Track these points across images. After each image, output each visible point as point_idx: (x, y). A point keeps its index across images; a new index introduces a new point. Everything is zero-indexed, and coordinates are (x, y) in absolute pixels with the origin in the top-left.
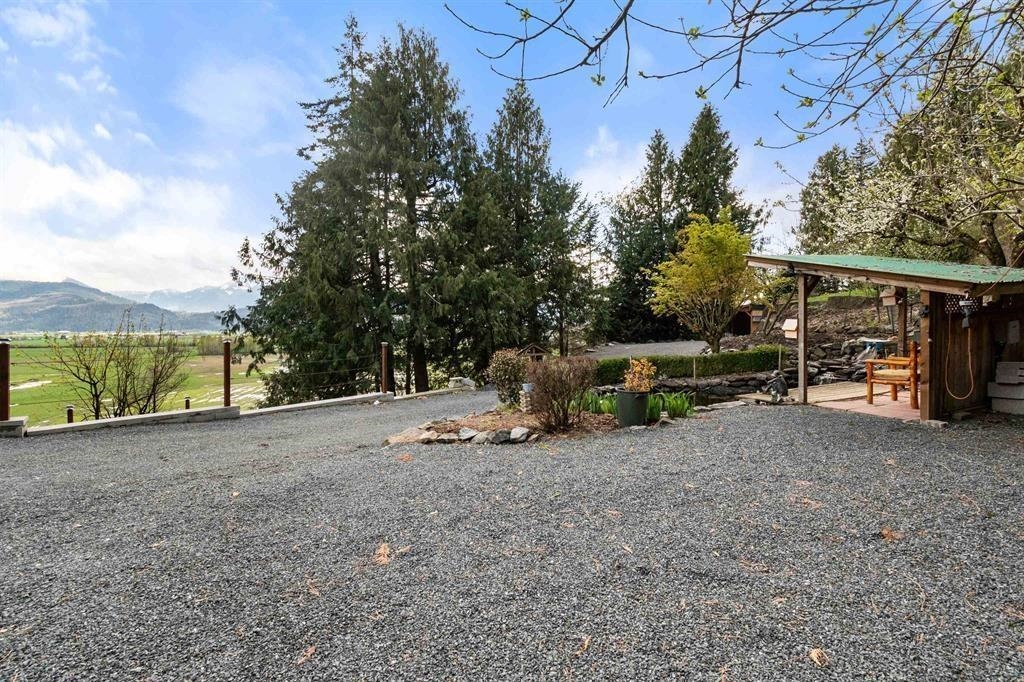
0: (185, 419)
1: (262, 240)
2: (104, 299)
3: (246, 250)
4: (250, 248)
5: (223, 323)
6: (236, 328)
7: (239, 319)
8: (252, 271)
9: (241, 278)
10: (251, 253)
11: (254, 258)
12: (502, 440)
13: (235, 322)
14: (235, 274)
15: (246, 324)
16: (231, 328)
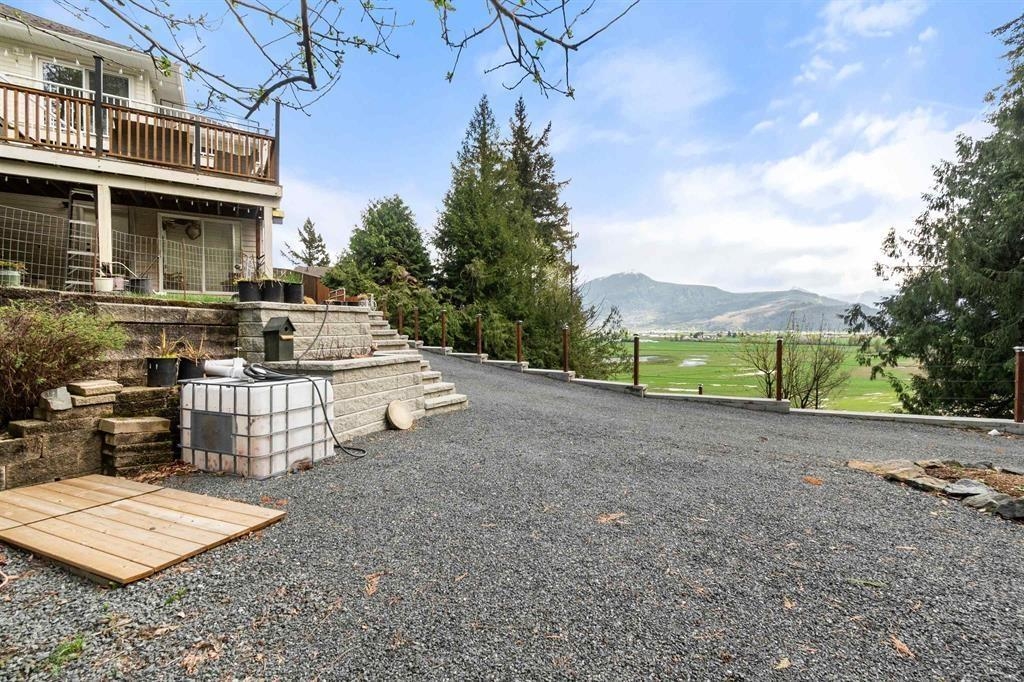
0: (740, 405)
1: (913, 225)
2: (820, 302)
3: (891, 240)
4: (897, 236)
5: (846, 322)
6: (859, 328)
7: (864, 317)
8: (898, 262)
9: (887, 273)
10: (897, 241)
11: (901, 247)
12: (1018, 515)
13: (860, 320)
14: (879, 270)
15: (872, 322)
16: (854, 326)
